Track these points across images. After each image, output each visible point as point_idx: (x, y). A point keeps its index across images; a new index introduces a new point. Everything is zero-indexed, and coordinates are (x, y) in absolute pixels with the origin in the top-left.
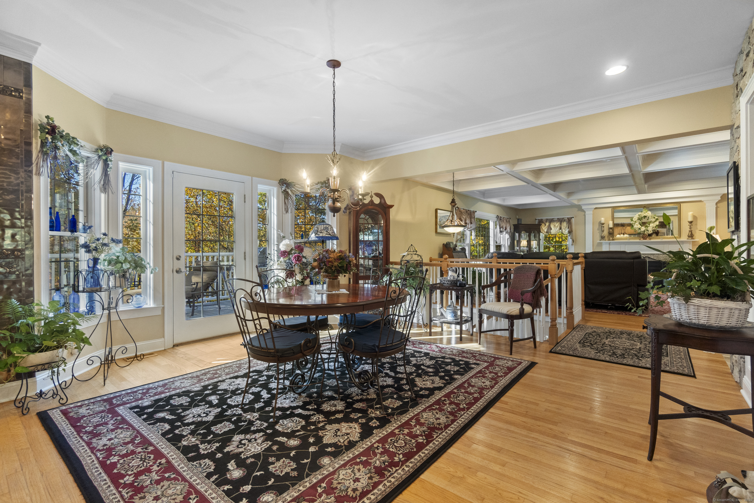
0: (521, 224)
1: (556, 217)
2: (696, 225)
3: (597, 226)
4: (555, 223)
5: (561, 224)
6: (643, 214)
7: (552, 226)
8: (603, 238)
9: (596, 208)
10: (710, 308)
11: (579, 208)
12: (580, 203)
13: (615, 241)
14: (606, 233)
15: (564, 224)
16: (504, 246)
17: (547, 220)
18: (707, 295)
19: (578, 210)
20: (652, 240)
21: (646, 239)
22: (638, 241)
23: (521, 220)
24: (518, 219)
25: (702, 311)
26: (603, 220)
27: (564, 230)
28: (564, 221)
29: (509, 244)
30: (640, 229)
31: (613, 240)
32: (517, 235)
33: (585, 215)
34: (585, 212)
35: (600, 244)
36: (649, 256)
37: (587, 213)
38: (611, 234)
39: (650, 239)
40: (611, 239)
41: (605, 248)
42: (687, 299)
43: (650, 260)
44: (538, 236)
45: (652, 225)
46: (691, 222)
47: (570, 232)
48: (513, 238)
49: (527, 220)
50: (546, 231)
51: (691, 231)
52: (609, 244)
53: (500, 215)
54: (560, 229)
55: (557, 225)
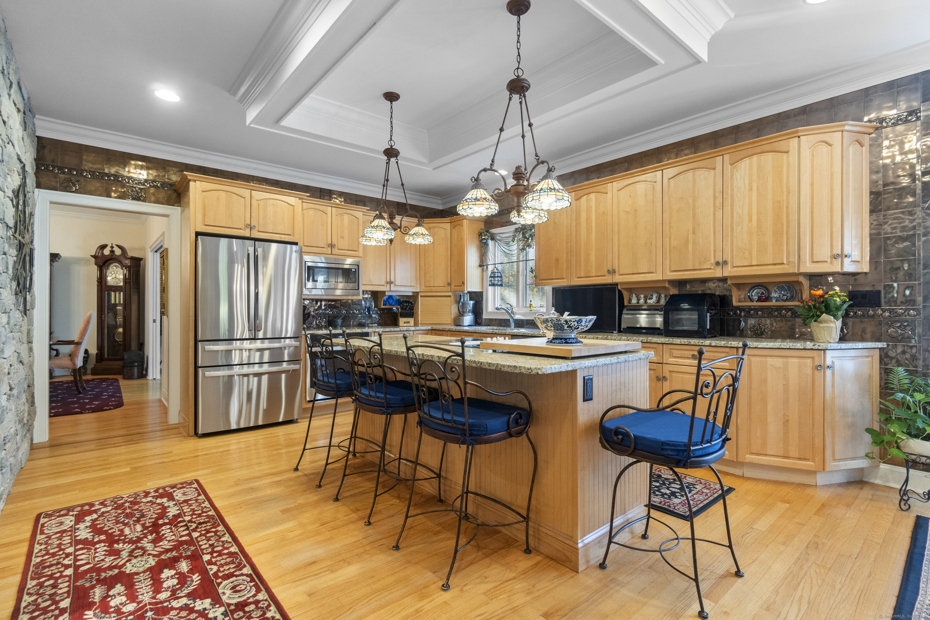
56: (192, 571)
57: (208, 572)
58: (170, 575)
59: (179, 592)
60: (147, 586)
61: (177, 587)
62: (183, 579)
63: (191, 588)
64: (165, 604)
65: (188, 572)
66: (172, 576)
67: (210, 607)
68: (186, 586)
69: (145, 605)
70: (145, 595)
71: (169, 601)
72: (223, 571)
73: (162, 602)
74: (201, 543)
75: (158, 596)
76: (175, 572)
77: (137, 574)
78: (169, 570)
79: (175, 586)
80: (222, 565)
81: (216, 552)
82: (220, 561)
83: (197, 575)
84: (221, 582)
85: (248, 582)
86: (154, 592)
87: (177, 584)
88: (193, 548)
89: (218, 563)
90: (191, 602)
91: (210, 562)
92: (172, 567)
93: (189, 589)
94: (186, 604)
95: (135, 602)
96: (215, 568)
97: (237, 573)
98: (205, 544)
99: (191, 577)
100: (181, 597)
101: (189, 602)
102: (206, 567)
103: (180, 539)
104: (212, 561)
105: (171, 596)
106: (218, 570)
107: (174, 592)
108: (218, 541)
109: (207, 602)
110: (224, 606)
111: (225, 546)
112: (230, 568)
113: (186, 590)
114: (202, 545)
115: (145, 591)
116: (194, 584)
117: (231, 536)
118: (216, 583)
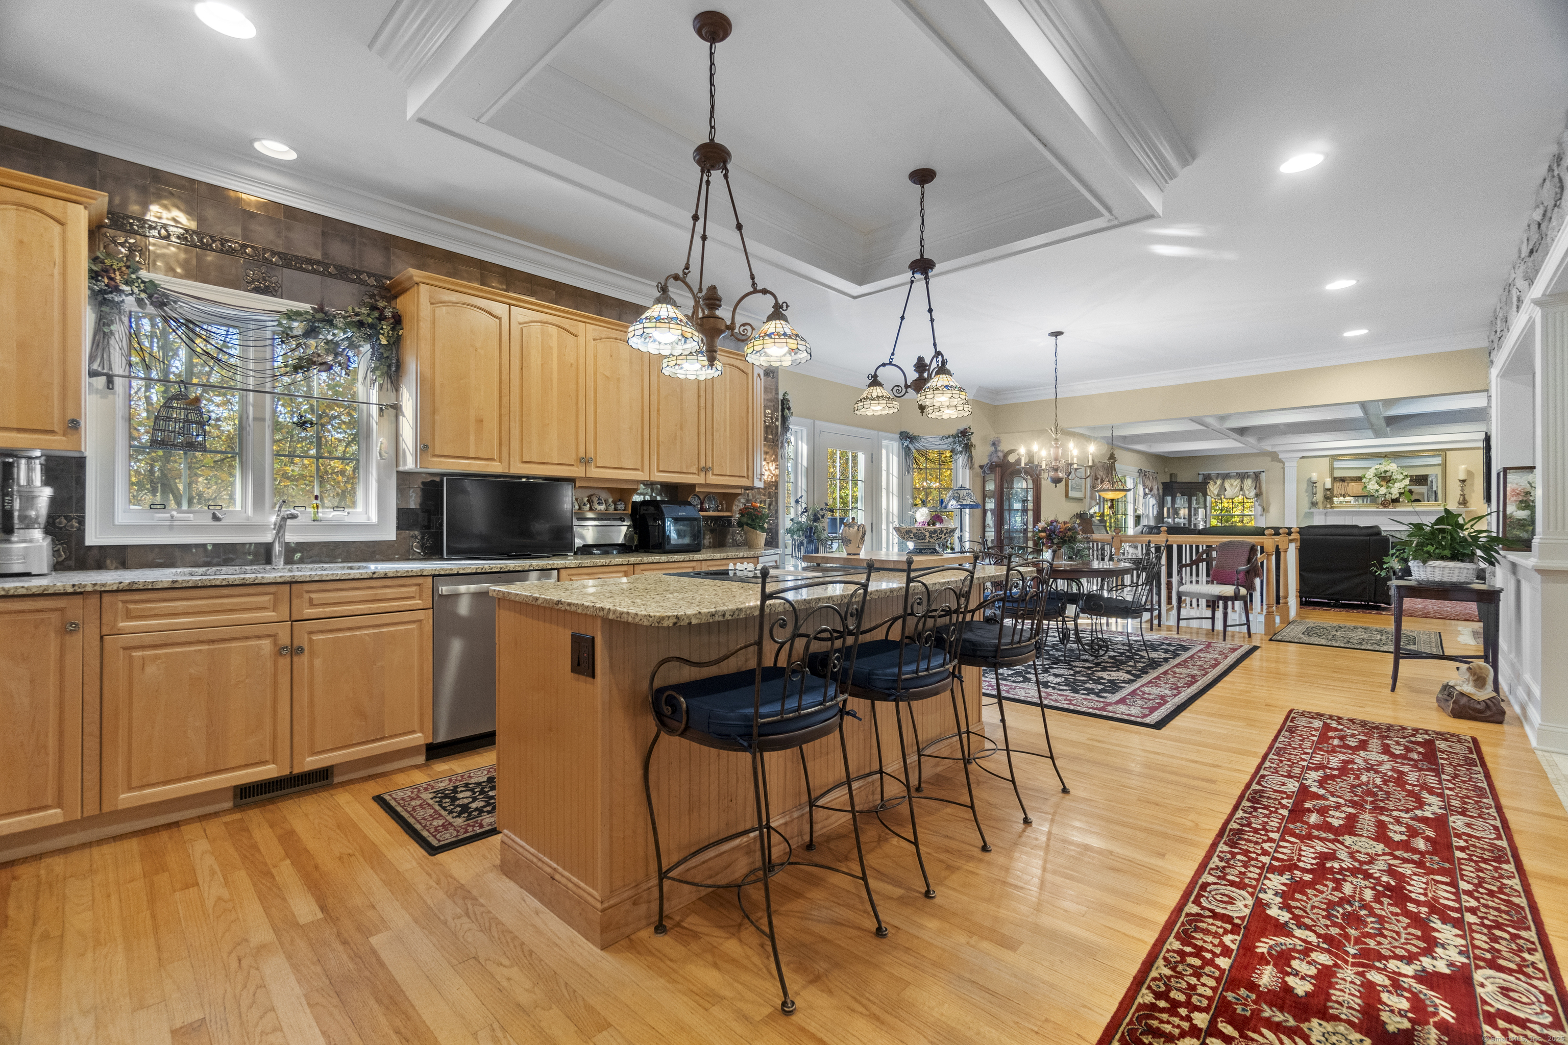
0: (1176, 482)
1: (1233, 471)
2: (1472, 485)
3: (1304, 486)
4: (1232, 481)
5: (1242, 482)
6: (1383, 468)
7: (1227, 485)
8: (1314, 504)
9: (1303, 457)
10: (1444, 568)
11: (1274, 457)
12: (1276, 449)
13: (1336, 510)
16: (1148, 516)
17: (1218, 476)
18: (1443, 558)
19: (1272, 461)
20: (1398, 509)
21: (1387, 507)
22: (1374, 509)
23: (1176, 475)
24: (1171, 475)
25: (1437, 570)
27: (1247, 492)
28: (1248, 477)
29: (1155, 513)
30: (1377, 491)
31: (1332, 508)
32: (1169, 499)
33: (1283, 468)
34: (1283, 463)
36: (1393, 534)
37: (1287, 464)
38: (1328, 497)
39: (1395, 507)
40: (1329, 506)
41: (1318, 520)
42: (1424, 562)
43: (1394, 540)
44: (1202, 500)
45: (1397, 485)
48: (1161, 504)
49: (1186, 476)
50: (1216, 492)
51: (1463, 495)
52: (1326, 514)
53: (1143, 469)
54: (1242, 489)
55: (1235, 484)
56: (1263, 960)
57: (1240, 941)
58: (1297, 980)
59: (1298, 948)
60: (1342, 991)
61: (1297, 955)
62: (1282, 960)
63: (1281, 940)
64: (1325, 946)
65: (1268, 963)
66: (1296, 975)
67: (1273, 906)
68: (1284, 947)
69: (1353, 964)
70: (1349, 979)
71: (1318, 946)
72: (1221, 927)
73: (1328, 951)
74: (1209, 993)
75: (1331, 963)
76: (1287, 979)
77: (1349, 1023)
78: (1293, 988)
79: (1298, 958)
80: (1216, 935)
81: (1203, 958)
82: (1211, 942)
83: (1258, 950)
84: (1237, 917)
85: (1207, 898)
86: (1334, 974)
87: (1295, 958)
88: (1230, 996)
89: (1216, 941)
90: (1291, 926)
91: (1226, 952)
92: (1288, 990)
93: (1283, 941)
94: (1299, 928)
95: (1368, 980)
96: (1228, 939)
97: (1207, 913)
98: (1204, 985)
99: (1269, 953)
100: (1300, 939)
101: (1294, 927)
102: (1238, 949)
103: (1236, 1034)
104: (1222, 951)
105: (1312, 950)
106: (1226, 932)
107: (1306, 952)
108: (1180, 975)
109: (1273, 912)
110: (1257, 897)
111: (1179, 959)
112: (1209, 924)
113: (1287, 943)
114: (1211, 988)
115: (1348, 985)
116: (1272, 943)
117: (1152, 966)
118: (1243, 922)
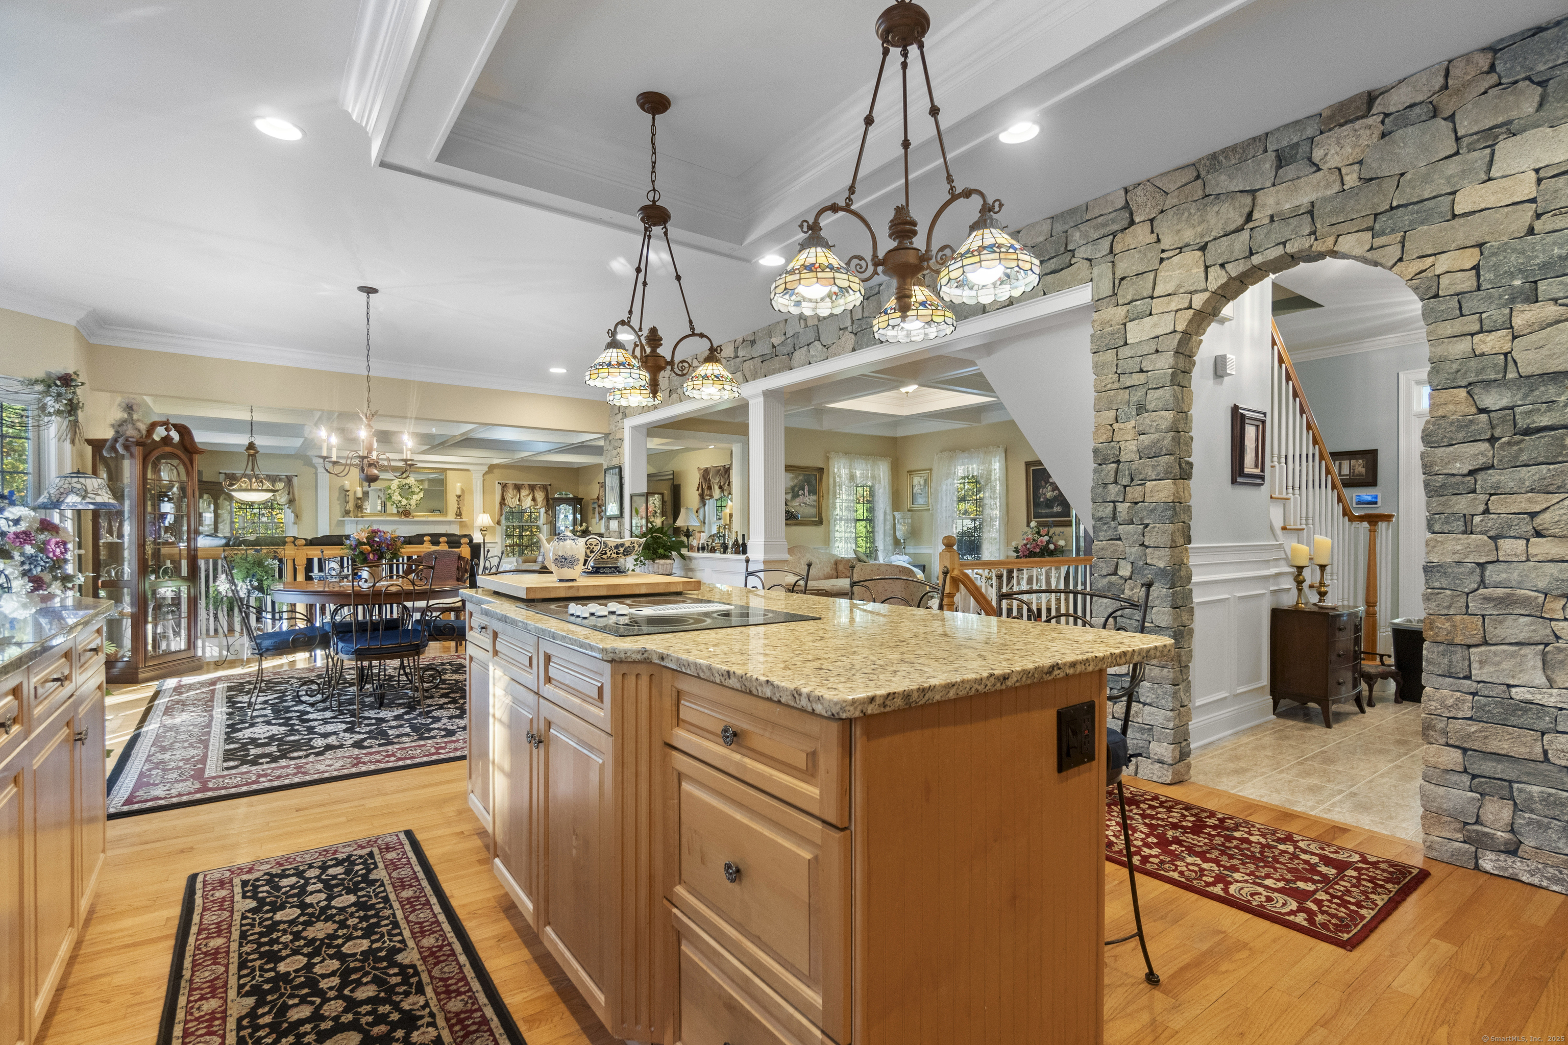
14: (351, 506)
15: (280, 485)
26: (347, 484)
35: (341, 524)
46: (459, 497)
47: (291, 502)
